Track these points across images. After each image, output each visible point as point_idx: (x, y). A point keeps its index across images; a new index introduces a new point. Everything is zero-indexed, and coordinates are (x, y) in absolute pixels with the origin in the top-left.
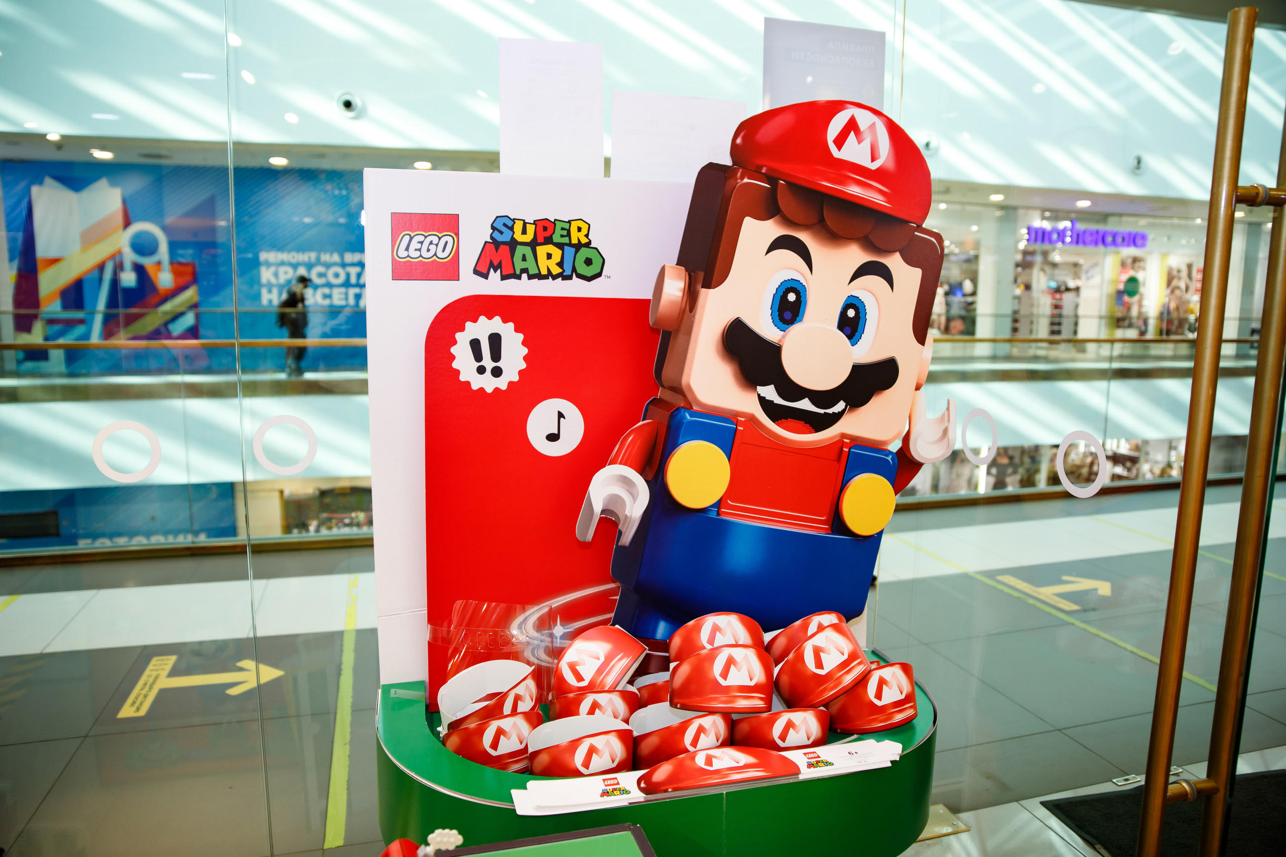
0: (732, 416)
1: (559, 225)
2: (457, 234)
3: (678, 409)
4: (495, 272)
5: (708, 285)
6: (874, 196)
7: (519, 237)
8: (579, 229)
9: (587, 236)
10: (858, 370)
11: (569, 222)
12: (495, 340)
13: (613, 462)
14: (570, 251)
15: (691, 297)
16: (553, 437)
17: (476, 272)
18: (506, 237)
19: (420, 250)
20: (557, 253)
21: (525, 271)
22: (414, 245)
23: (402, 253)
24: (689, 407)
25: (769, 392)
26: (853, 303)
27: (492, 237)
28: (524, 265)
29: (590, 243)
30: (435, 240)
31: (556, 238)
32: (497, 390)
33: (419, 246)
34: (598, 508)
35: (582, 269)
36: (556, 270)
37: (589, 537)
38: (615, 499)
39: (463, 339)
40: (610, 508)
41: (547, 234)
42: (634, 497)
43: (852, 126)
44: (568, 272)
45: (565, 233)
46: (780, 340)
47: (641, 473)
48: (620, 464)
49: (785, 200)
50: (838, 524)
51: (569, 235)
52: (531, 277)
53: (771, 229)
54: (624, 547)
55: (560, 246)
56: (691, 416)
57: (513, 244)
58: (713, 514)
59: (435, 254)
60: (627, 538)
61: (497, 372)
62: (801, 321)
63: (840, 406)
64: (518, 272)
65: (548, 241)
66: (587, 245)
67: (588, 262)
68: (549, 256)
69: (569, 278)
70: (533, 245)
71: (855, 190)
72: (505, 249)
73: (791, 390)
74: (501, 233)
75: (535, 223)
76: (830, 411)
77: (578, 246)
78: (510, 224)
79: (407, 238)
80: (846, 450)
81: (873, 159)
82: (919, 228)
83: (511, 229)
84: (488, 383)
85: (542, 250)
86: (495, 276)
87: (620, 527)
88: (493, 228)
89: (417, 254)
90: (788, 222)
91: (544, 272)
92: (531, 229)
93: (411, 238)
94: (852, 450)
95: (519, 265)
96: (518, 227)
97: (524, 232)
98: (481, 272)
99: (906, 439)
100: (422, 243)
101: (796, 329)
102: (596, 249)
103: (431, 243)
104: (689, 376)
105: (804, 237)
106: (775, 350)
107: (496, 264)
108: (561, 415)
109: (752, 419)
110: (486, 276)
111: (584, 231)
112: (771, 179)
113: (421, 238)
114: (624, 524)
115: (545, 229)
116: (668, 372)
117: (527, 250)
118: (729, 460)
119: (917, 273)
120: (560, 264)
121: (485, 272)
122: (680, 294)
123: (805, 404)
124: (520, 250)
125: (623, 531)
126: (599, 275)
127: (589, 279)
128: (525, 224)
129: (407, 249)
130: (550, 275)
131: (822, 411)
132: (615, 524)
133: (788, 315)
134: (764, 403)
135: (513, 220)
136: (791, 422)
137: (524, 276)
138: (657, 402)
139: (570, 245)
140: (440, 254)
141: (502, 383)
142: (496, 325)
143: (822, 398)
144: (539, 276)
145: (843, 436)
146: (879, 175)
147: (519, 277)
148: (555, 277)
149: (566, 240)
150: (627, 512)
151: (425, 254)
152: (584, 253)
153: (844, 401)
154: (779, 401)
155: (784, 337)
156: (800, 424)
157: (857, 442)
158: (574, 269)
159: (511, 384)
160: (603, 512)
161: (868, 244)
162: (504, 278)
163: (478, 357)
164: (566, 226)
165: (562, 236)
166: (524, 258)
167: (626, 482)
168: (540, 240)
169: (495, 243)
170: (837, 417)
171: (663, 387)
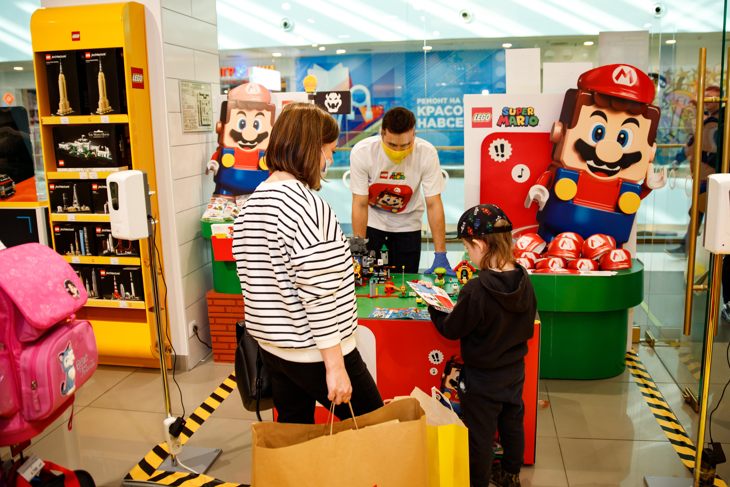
0: (578, 171)
1: (524, 110)
2: (492, 113)
3: (559, 168)
4: (503, 124)
5: (570, 127)
6: (632, 96)
7: (511, 113)
8: (530, 110)
9: (533, 112)
10: (625, 155)
11: (527, 108)
12: (502, 146)
13: (537, 184)
14: (527, 117)
15: (564, 132)
16: (520, 177)
17: (498, 125)
18: (507, 114)
19: (480, 118)
20: (523, 118)
21: (513, 124)
22: (479, 117)
23: (475, 120)
24: (563, 167)
25: (591, 163)
26: (623, 132)
27: (502, 114)
28: (512, 122)
29: (534, 114)
30: (485, 115)
31: (523, 113)
32: (503, 162)
33: (480, 117)
34: (532, 198)
35: (531, 123)
36: (523, 124)
37: (529, 207)
38: (538, 196)
39: (492, 146)
40: (536, 198)
41: (520, 112)
42: (544, 195)
43: (622, 72)
44: (527, 124)
45: (526, 112)
46: (595, 146)
47: (547, 188)
48: (540, 184)
49: (597, 99)
50: (617, 209)
51: (527, 112)
52: (515, 126)
53: (592, 109)
54: (540, 211)
55: (524, 116)
56: (564, 170)
57: (509, 116)
58: (571, 203)
59: (485, 120)
60: (541, 208)
61: (503, 156)
62: (603, 139)
63: (618, 168)
64: (510, 125)
65: (520, 114)
66: (533, 115)
67: (533, 121)
68: (521, 119)
69: (527, 126)
70: (515, 116)
71: (624, 94)
72: (506, 118)
73: (599, 162)
74: (505, 112)
75: (516, 109)
76: (614, 170)
77: (530, 116)
78: (508, 109)
79: (476, 115)
80: (620, 183)
81: (631, 82)
82: (650, 105)
83: (509, 111)
84: (500, 159)
85: (518, 118)
86: (503, 126)
87: (539, 205)
88: (503, 111)
89: (480, 120)
90: (598, 106)
91: (519, 124)
92: (515, 111)
93: (478, 115)
94: (623, 183)
95: (511, 122)
96: (511, 111)
97: (513, 112)
98: (499, 125)
99: (645, 180)
100: (481, 116)
101: (601, 142)
102: (536, 117)
103: (484, 116)
104: (563, 157)
105: (604, 111)
106: (593, 149)
107: (503, 122)
108: (522, 170)
109: (585, 172)
110: (500, 126)
111: (532, 111)
112: (592, 92)
113: (481, 115)
114: (541, 204)
115: (519, 111)
116: (556, 156)
117: (514, 118)
118: (577, 184)
119: (649, 121)
120: (524, 122)
121: (500, 125)
122: (560, 131)
123: (605, 167)
124: (511, 118)
125: (540, 206)
126: (537, 125)
127: (534, 126)
128: (513, 109)
129: (476, 118)
130: (521, 125)
131: (611, 170)
132: (538, 204)
133: (598, 137)
134: (590, 167)
135: (509, 109)
136: (599, 173)
137: (513, 126)
138: (552, 165)
139: (527, 115)
140: (486, 120)
141: (504, 159)
142: (502, 141)
143: (611, 165)
144: (517, 126)
145: (619, 178)
146: (633, 88)
147: (511, 126)
148: (522, 126)
149: (526, 114)
150: (542, 200)
151: (482, 120)
152: (532, 118)
153: (620, 166)
154: (595, 166)
155: (596, 144)
156: (603, 174)
157: (624, 180)
158: (529, 123)
159: (507, 160)
160: (534, 199)
161: (629, 112)
162: (506, 126)
163: (497, 151)
164: (526, 110)
165: (525, 113)
166: (512, 120)
167: (541, 190)
168: (518, 114)
169: (504, 116)
170: (616, 172)
171: (554, 161)
